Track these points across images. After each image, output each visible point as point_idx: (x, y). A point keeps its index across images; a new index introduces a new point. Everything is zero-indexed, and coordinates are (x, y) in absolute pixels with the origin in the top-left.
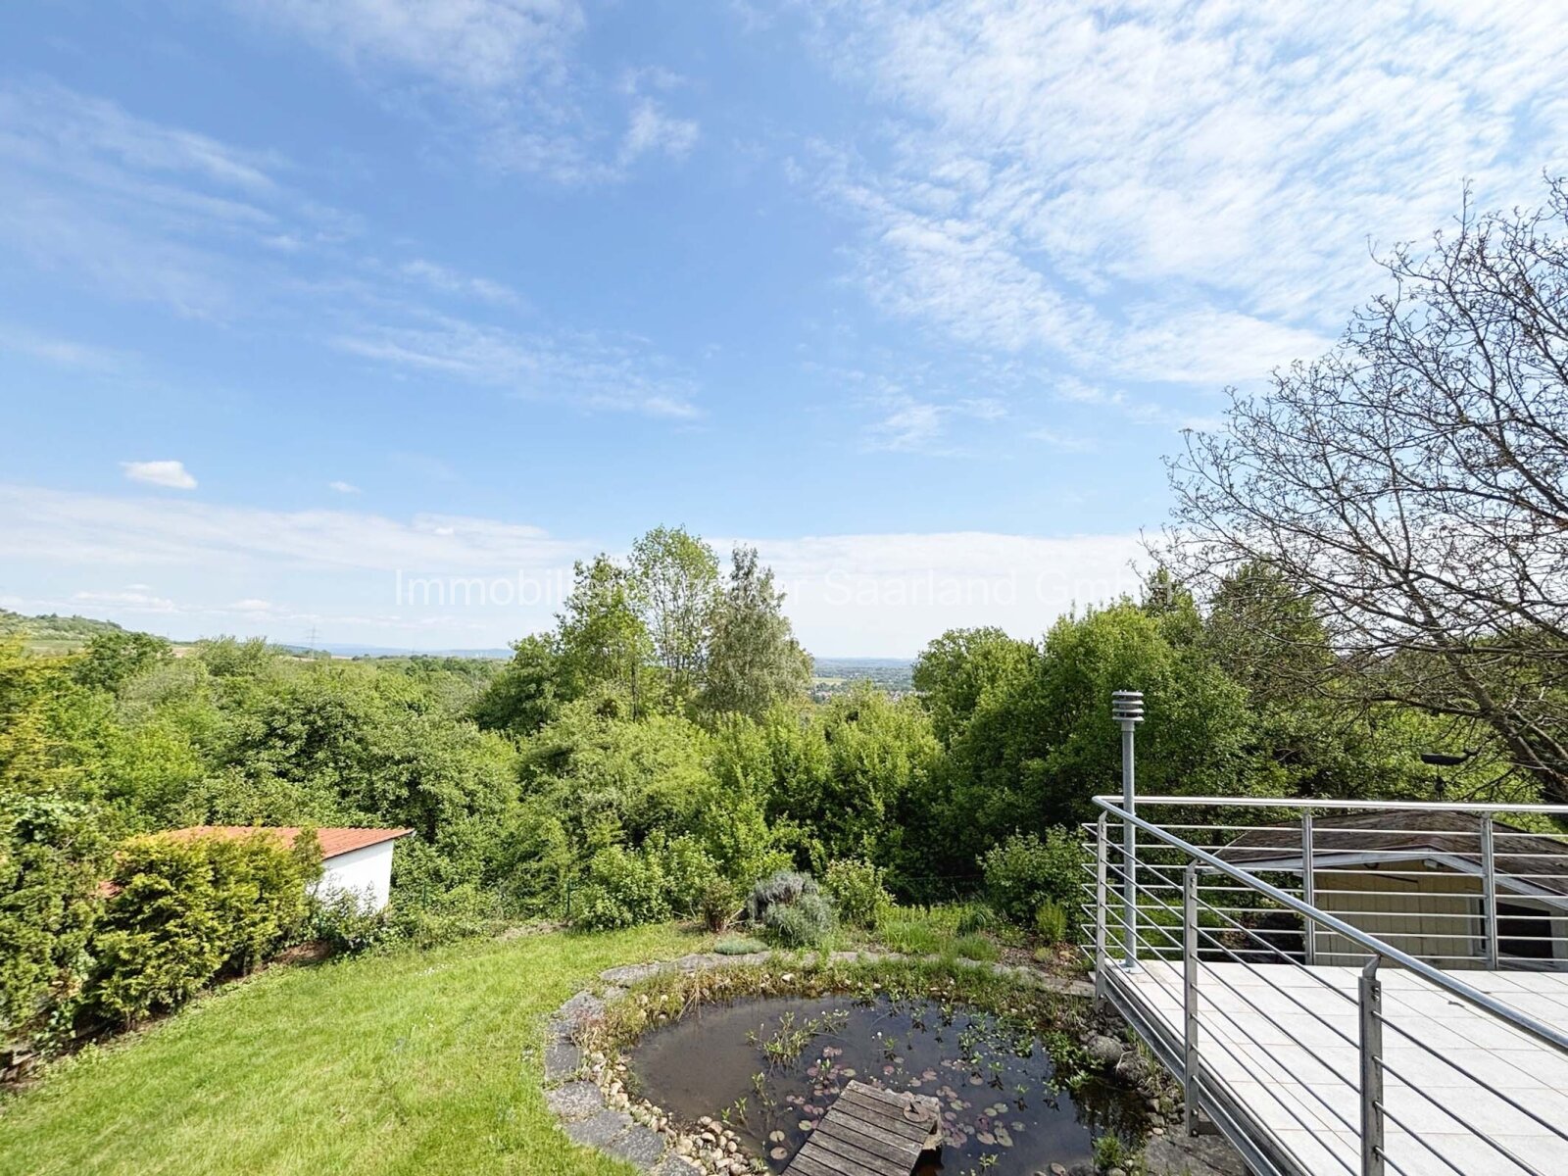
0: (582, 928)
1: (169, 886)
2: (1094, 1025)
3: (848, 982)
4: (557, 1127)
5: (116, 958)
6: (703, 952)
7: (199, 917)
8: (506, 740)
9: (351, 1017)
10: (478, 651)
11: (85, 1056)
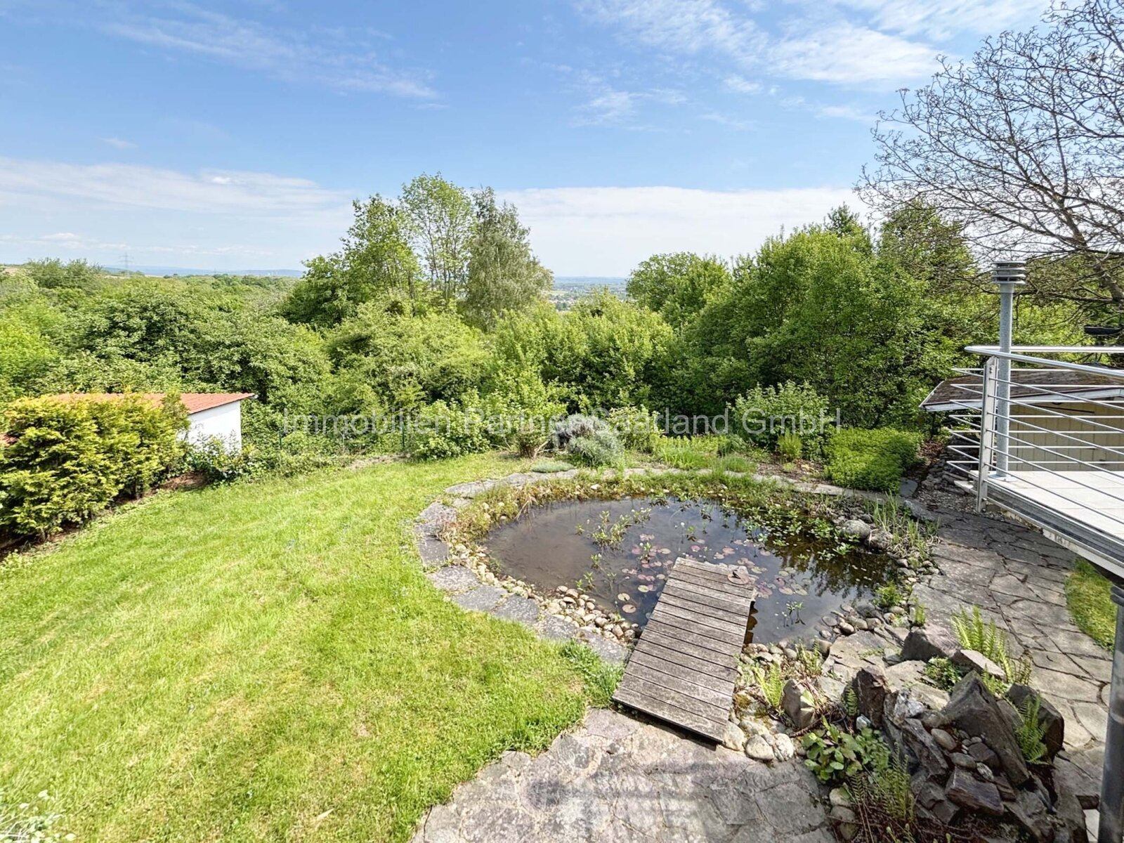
0: (419, 458)
1: (60, 436)
2: (841, 512)
3: (643, 489)
4: (446, 599)
5: (23, 491)
6: (524, 472)
7: (93, 458)
8: (312, 331)
9: (241, 527)
10: (270, 271)
11: (11, 562)
